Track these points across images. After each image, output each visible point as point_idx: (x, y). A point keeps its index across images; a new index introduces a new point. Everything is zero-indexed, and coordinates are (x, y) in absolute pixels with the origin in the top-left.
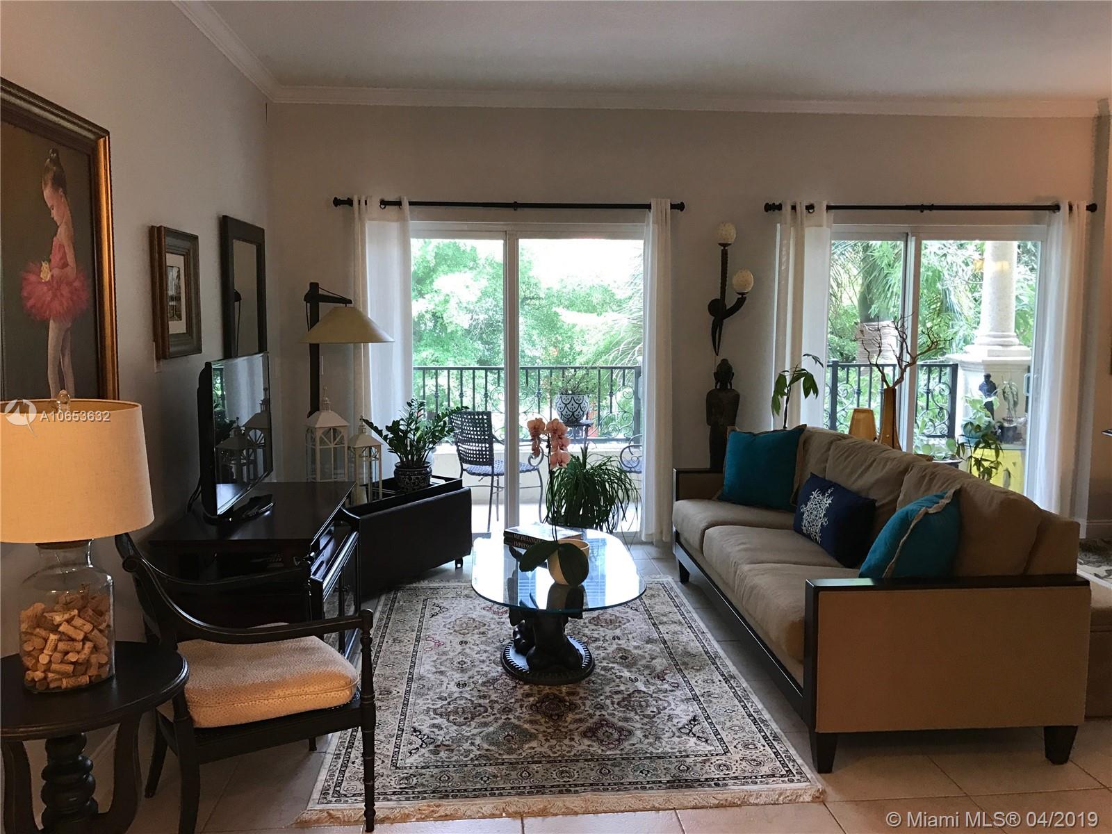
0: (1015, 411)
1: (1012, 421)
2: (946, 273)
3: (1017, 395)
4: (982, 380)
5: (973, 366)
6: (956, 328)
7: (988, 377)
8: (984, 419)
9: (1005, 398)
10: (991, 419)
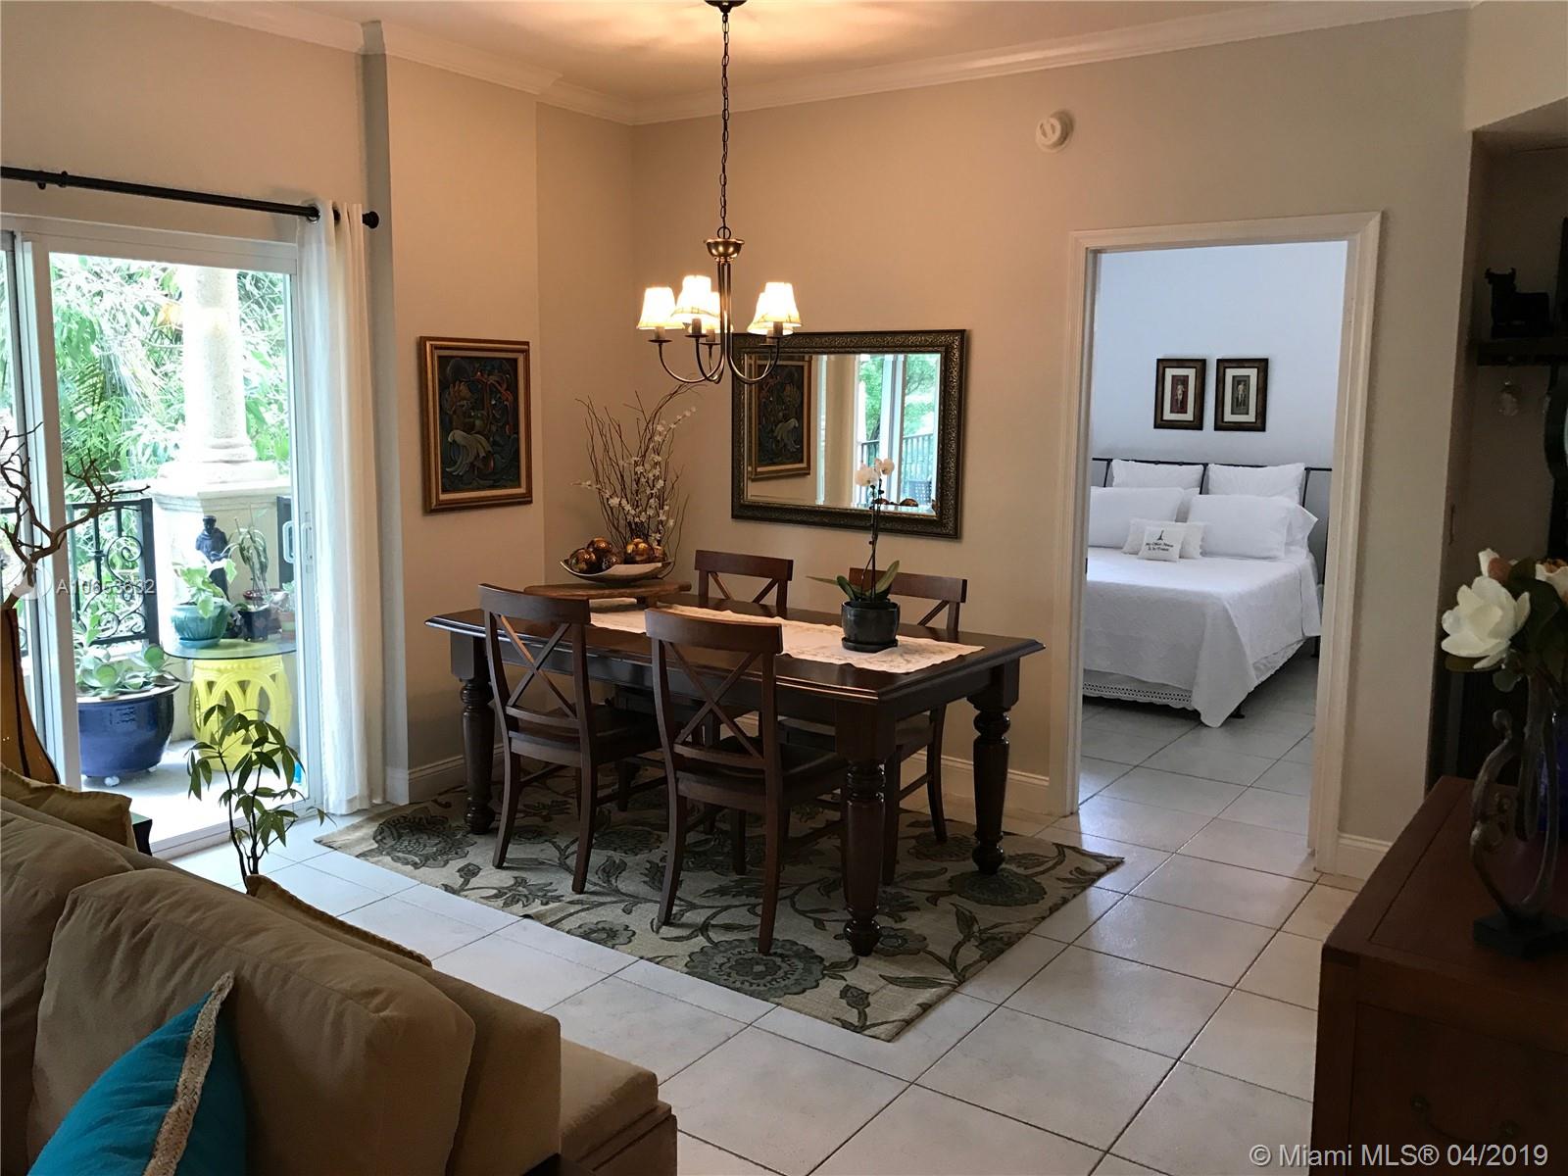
0: (264, 581)
1: (262, 599)
2: (106, 327)
3: (264, 550)
4: (200, 528)
5: (180, 502)
6: (137, 429)
7: (210, 522)
8: (213, 602)
9: (246, 560)
10: (223, 601)
